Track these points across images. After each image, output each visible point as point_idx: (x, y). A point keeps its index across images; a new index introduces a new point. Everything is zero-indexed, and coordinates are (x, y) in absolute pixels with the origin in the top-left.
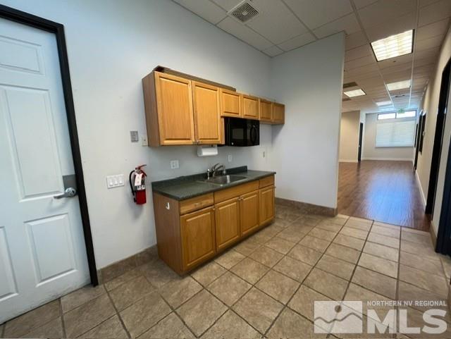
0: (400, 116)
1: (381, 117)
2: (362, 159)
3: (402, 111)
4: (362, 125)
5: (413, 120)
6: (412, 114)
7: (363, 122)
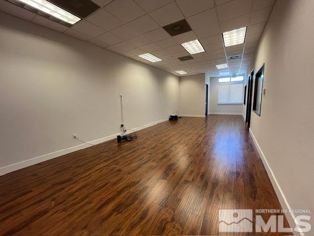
0: (233, 79)
1: (221, 80)
2: (208, 114)
3: (234, 76)
4: (207, 86)
5: (242, 83)
6: (241, 78)
7: (208, 83)
